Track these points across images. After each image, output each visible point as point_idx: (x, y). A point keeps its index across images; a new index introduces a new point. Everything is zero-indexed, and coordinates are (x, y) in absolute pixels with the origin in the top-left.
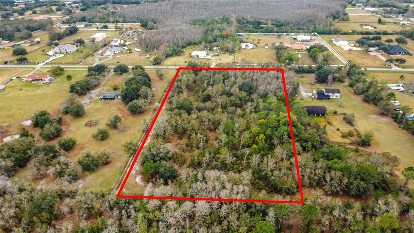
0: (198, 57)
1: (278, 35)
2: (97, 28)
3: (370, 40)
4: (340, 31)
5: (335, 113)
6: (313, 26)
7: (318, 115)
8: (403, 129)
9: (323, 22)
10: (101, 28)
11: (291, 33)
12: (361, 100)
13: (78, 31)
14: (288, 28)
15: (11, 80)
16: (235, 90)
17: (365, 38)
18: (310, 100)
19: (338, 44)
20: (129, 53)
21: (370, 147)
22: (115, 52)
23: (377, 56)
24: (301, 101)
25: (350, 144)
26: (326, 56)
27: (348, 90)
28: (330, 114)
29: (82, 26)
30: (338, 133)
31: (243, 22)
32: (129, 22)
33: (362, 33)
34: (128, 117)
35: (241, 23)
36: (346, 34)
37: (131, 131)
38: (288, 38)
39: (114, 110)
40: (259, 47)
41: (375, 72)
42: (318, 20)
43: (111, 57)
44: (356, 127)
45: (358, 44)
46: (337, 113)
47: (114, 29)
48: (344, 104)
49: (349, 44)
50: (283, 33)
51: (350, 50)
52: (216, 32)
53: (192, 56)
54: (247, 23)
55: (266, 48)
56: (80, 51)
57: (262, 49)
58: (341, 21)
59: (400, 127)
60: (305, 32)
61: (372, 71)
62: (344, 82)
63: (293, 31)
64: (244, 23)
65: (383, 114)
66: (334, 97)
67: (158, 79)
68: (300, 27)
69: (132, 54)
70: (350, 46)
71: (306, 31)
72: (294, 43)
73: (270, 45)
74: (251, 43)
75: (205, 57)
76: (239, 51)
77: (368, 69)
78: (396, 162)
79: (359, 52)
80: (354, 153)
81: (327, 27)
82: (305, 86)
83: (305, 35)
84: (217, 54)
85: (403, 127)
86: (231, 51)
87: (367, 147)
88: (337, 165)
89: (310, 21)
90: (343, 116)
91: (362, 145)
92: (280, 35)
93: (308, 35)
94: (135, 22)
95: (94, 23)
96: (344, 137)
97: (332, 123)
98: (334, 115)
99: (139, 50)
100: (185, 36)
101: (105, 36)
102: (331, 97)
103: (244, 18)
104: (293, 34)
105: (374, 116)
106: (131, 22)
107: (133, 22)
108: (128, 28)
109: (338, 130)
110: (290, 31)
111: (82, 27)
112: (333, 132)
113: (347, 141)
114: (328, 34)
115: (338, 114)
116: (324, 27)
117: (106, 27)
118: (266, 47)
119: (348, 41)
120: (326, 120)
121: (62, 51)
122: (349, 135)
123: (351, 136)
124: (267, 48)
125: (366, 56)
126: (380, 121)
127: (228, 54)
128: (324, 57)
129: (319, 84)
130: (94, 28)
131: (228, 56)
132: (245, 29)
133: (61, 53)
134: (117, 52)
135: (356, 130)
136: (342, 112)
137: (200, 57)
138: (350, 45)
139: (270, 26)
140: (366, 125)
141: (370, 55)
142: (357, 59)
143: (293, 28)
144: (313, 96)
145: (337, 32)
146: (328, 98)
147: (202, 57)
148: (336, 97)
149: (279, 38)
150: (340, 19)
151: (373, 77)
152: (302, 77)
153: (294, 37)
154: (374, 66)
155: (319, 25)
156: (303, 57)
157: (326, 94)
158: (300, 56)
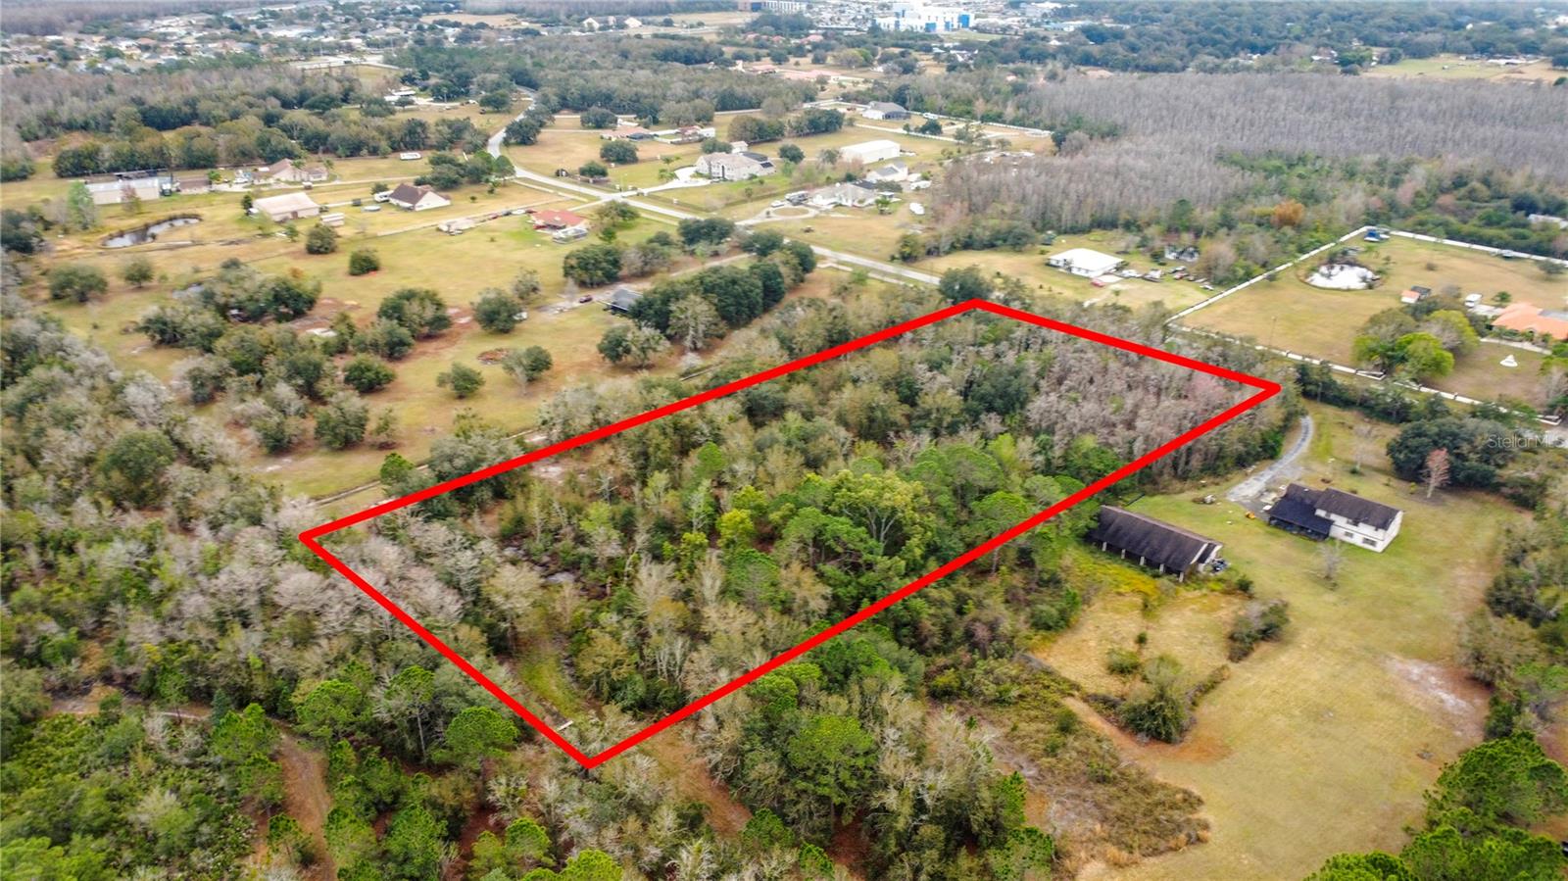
0: (1070, 269)
1: (1544, 266)
2: (907, 128)
5: (1244, 587)
7: (1152, 565)
10: (917, 130)
13: (844, 128)
15: (508, 214)
18: (1236, 514)
20: (881, 212)
21: (1161, 745)
22: (844, 202)
25: (1093, 698)
28: (1214, 584)
29: (878, 115)
32: (1036, 125)
34: (595, 369)
40: (1385, 294)
43: (811, 213)
44: (1236, 666)
46: (1255, 589)
47: (951, 140)
52: (1267, 205)
53: (1053, 263)
54: (1489, 197)
56: (756, 180)
57: (1388, 300)
65: (1477, 680)
66: (1357, 540)
69: (885, 218)
75: (1091, 275)
76: (1266, 286)
80: (1048, 727)
82: (1315, 466)
84: (1158, 275)
86: (1221, 280)
90: (1255, 609)
91: (1127, 723)
94: (1051, 129)
95: (924, 110)
98: (1223, 591)
99: (920, 210)
101: (896, 153)
102: (1336, 533)
105: (1417, 669)
106: (1042, 125)
107: (1045, 128)
108: (998, 141)
109: (1144, 640)
111: (873, 117)
112: (1111, 637)
113: (1103, 684)
115: (1251, 598)
117: (935, 128)
120: (1153, 593)
124: (1411, 301)
126: (1412, 694)
127: (1204, 286)
130: (901, 126)
131: (1192, 290)
133: (709, 177)
134: (849, 203)
135: (1220, 675)
137: (1075, 271)
140: (1305, 680)
144: (1267, 508)
146: (1320, 531)
147: (1082, 273)
148: (1366, 541)
149: (1548, 280)
156: (1514, 372)
157: (1321, 513)
158: (1509, 362)
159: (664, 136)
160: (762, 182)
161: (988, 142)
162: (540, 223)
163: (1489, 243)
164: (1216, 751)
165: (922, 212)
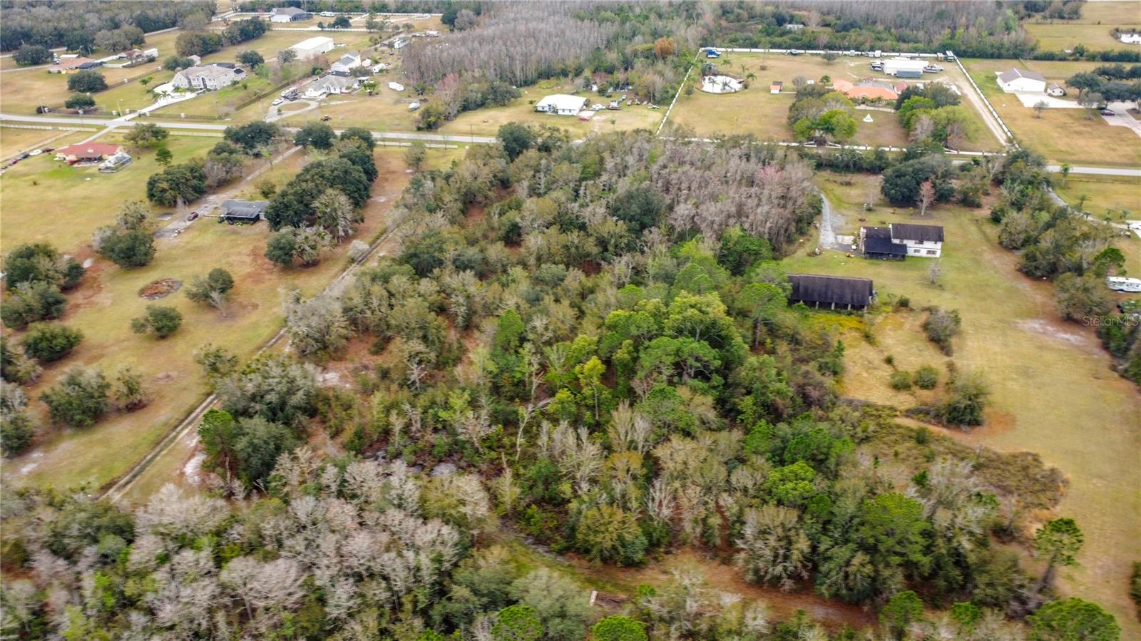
0: (556, 111)
1: (825, 57)
2: (320, 25)
3: (1122, 78)
4: (1032, 50)
5: (904, 304)
6: (947, 31)
7: (841, 307)
8: (1122, 376)
9: (982, 19)
10: (329, 26)
11: (872, 49)
12: (1013, 267)
13: (267, 33)
14: (866, 36)
15: (26, 156)
16: (594, 212)
17: (1104, 72)
18: (841, 256)
19: (1006, 87)
20: (370, 94)
21: (977, 429)
22: (332, 91)
23: (1128, 130)
24: (808, 259)
25: (909, 413)
26: (944, 122)
27: (984, 233)
28: (884, 308)
29: (285, 18)
30: (886, 372)
31: (739, 15)
32: (416, 10)
33: (1106, 57)
34: (268, 277)
35: (732, 17)
36: (1049, 57)
37: (253, 317)
38: (857, 66)
39: (240, 253)
40: (757, 90)
41: (1099, 179)
42: (969, 14)
43: (314, 105)
44: (954, 359)
45: (1075, 91)
46: (911, 305)
47: (365, 30)
48: (949, 276)
49: (1046, 91)
50: (848, 49)
51: (1040, 108)
52: (640, 44)
53: (540, 109)
54: (752, 17)
55: (772, 92)
56: (240, 85)
57: (763, 94)
58: (1049, 21)
59: (1114, 368)
60: (916, 50)
61: (1090, 177)
62: (979, 206)
63: (880, 44)
64: (738, 18)
65: (1068, 321)
66: (923, 253)
67: (408, 171)
68: (907, 32)
69: (378, 97)
70: (1050, 95)
71: (921, 46)
72: (869, 79)
73: (788, 84)
74: (734, 77)
75: (574, 113)
76: (688, 99)
77: (1075, 169)
78: (1049, 494)
79: (1071, 116)
80: (911, 444)
81: (991, 34)
82: (845, 212)
83: (912, 58)
84: (615, 105)
85: (1126, 371)
86: (658, 99)
87: (964, 427)
88: (790, 485)
89: (941, 15)
90: (924, 317)
91: (949, 422)
92: (832, 55)
93: (924, 58)
94: (429, 11)
95: (321, 10)
96: (899, 386)
97: (879, 338)
98: (896, 311)
99: (399, 87)
100: (539, 51)
101: (331, 47)
102: (910, 252)
103: (744, 5)
104: (878, 53)
105: (1036, 325)
106: (420, 9)
107: (424, 11)
108: (401, 26)
109: (889, 361)
110: (868, 45)
111: (284, 21)
112: (870, 367)
113: (904, 401)
114: (992, 56)
115: (912, 310)
116: (980, 35)
117: (344, 23)
118: (775, 91)
119: (1047, 78)
120: (861, 326)
121: (193, 83)
122: (916, 383)
123: (924, 387)
124: (777, 92)
125: (1089, 129)
126: (1050, 341)
127: (651, 106)
128: (936, 124)
129: (891, 210)
130: (314, 25)
131: (645, 111)
132: (733, 36)
133: (191, 89)
134: (338, 91)
135: (951, 367)
136: (926, 305)
137: (560, 112)
138: (1049, 91)
139: (813, 27)
140: (995, 353)
141: (1106, 124)
142: (1056, 135)
143: (884, 35)
144: (854, 247)
145: (1022, 51)
146: (899, 254)
147: (567, 113)
148: (929, 252)
149: (828, 64)
150: (1047, 13)
151: (1080, 194)
152: (848, 184)
153: (877, 63)
154: (1108, 159)
155: (967, 28)
156: (876, 124)
157: (896, 241)
158: (868, 119)
159: (112, 62)
160: (245, 87)
161: (397, 27)
162: (73, 158)
163: (780, 47)
164: (1008, 421)
165: (402, 88)
